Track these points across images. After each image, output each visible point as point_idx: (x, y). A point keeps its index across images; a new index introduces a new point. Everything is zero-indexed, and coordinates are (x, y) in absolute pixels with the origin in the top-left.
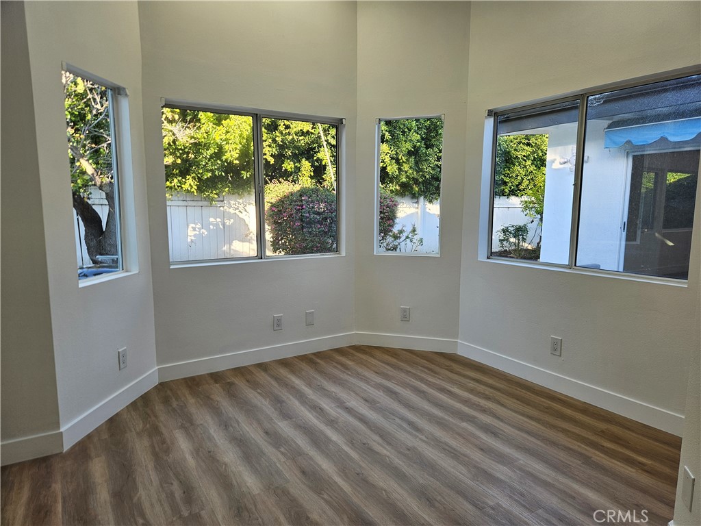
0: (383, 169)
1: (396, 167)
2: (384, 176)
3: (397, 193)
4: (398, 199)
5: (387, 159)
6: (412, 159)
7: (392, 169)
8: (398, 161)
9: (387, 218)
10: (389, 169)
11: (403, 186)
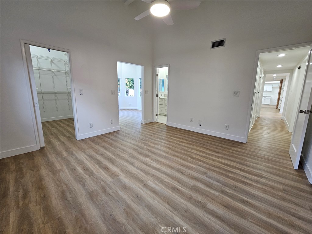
0: (126, 83)
1: (129, 83)
2: (126, 84)
3: (129, 88)
4: (129, 89)
5: (127, 81)
6: (132, 81)
7: (128, 83)
8: (129, 82)
9: (127, 93)
10: (127, 83)
11: (130, 86)
